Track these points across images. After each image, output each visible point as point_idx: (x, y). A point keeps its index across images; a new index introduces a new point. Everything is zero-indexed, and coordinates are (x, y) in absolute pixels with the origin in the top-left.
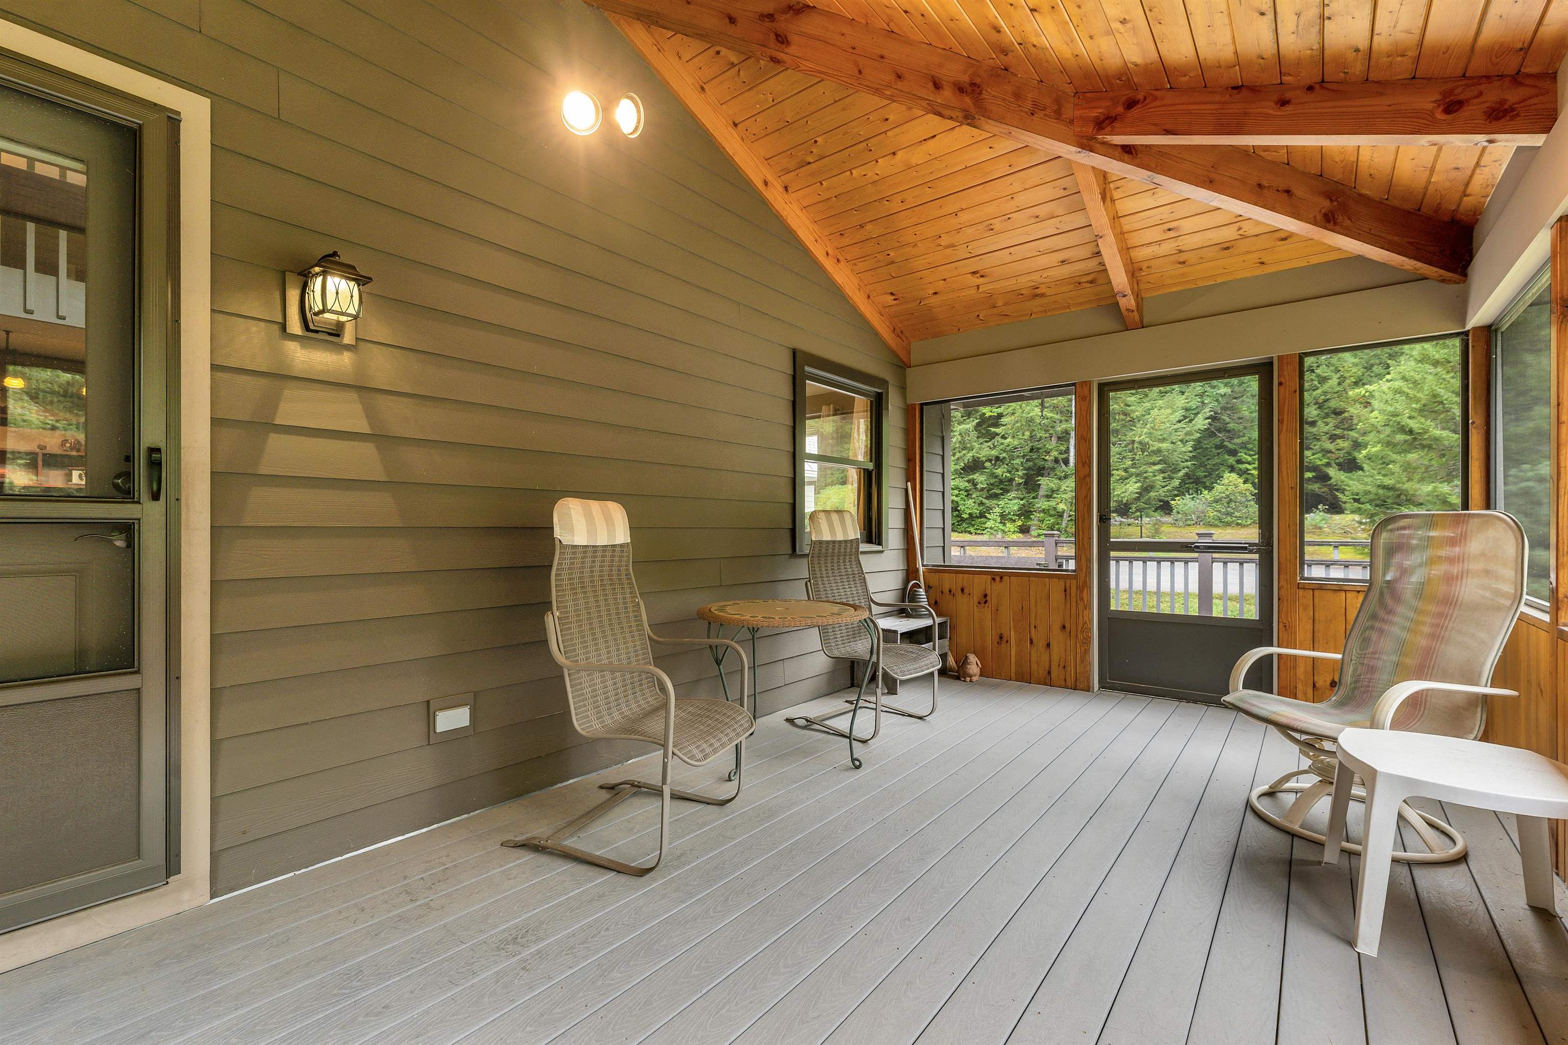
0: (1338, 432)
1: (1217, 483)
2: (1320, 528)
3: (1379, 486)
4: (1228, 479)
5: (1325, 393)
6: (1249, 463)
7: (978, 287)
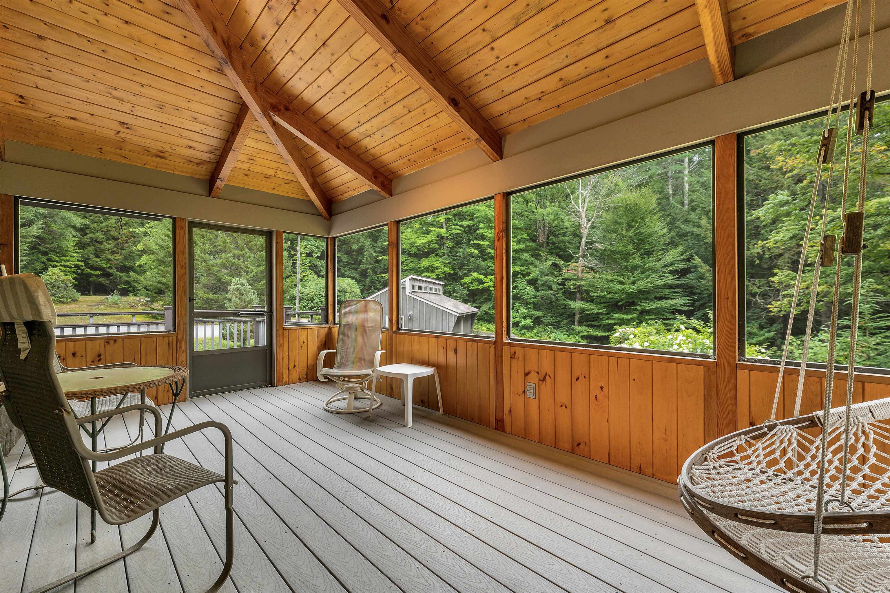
0: (115, 250)
1: (42, 274)
2: (117, 304)
3: (158, 283)
4: (52, 272)
5: (107, 226)
6: (57, 262)
7: (118, 132)
